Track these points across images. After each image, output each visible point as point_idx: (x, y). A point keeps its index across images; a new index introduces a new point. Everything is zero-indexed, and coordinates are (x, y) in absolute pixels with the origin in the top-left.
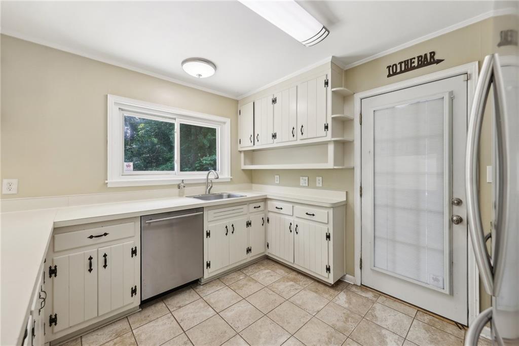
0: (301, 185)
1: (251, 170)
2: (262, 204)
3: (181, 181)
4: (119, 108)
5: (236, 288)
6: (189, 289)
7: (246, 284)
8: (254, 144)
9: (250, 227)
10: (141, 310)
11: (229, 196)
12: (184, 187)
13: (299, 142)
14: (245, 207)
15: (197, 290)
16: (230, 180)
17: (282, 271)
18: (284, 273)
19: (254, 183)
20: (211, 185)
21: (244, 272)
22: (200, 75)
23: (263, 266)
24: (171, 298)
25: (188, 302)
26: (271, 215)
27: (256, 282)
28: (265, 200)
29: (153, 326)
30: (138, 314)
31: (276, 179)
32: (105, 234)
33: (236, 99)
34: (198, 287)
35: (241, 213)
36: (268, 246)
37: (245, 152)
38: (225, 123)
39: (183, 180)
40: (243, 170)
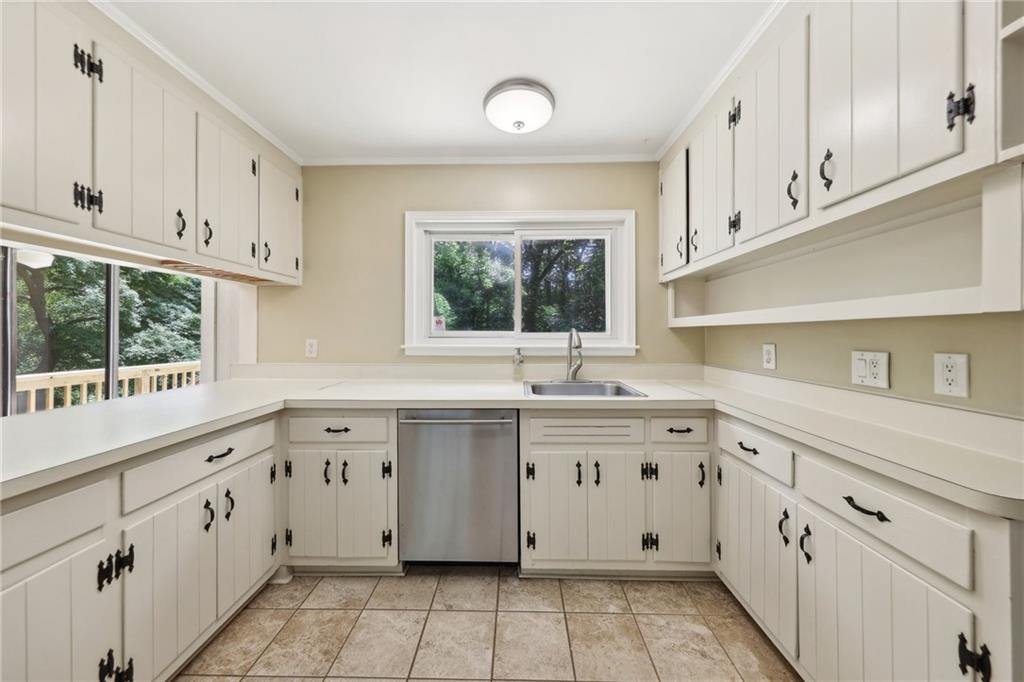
0: (856, 380)
1: (701, 331)
2: (699, 426)
3: (516, 352)
4: (426, 231)
5: (580, 632)
6: (493, 575)
7: (611, 638)
8: (688, 261)
9: (651, 482)
10: (403, 574)
11: (619, 391)
12: (522, 362)
13: (819, 220)
14: (636, 425)
15: (504, 587)
16: (633, 353)
17: (753, 658)
18: (755, 668)
19: (708, 365)
20: (578, 362)
21: (631, 594)
22: (519, 124)
23: (695, 604)
24: (454, 578)
25: (468, 606)
26: (726, 463)
27: (643, 646)
28: (711, 414)
29: (389, 622)
30: (395, 581)
31: (765, 357)
32: (346, 430)
33: (650, 159)
34: (509, 579)
35: (625, 439)
36: (719, 549)
37: (675, 282)
38: (622, 222)
39: (519, 350)
40: (673, 329)
